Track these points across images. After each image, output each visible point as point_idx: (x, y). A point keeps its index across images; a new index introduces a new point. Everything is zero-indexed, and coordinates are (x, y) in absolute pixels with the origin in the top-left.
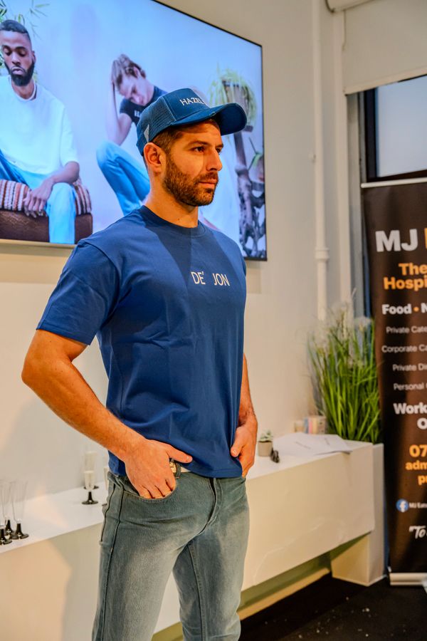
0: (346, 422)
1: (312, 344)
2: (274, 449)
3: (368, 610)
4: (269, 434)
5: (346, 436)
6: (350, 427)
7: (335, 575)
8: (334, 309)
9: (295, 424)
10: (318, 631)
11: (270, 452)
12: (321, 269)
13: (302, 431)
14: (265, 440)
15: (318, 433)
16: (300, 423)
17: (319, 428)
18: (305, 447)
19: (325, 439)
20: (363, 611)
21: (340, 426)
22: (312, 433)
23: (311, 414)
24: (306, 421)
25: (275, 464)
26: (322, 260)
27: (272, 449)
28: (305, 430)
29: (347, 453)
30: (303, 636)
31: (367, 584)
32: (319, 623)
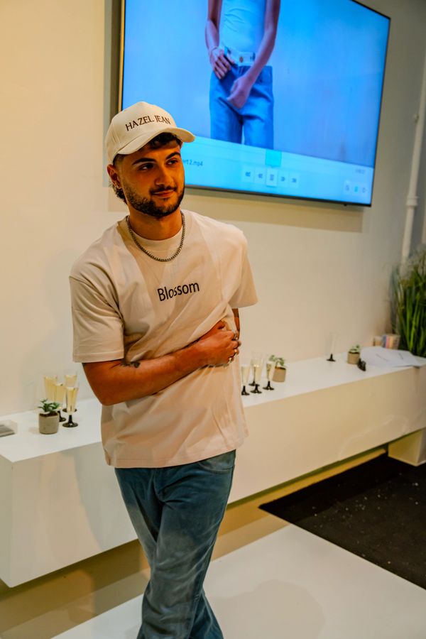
0: (416, 342)
1: (397, 277)
2: (362, 360)
3: (417, 484)
4: (358, 347)
5: (415, 353)
6: (419, 346)
7: (390, 455)
8: (419, 249)
9: (374, 340)
10: (379, 496)
11: (358, 360)
12: (410, 214)
13: (380, 344)
14: (354, 351)
15: (393, 348)
16: (379, 339)
17: (394, 344)
18: (385, 359)
19: (400, 354)
20: (413, 484)
21: (411, 345)
22: (388, 347)
23: (387, 332)
24: (385, 338)
25: (361, 371)
26: (411, 207)
27: (360, 360)
28: (382, 344)
29: (417, 368)
30: (368, 498)
31: (415, 464)
32: (379, 490)
